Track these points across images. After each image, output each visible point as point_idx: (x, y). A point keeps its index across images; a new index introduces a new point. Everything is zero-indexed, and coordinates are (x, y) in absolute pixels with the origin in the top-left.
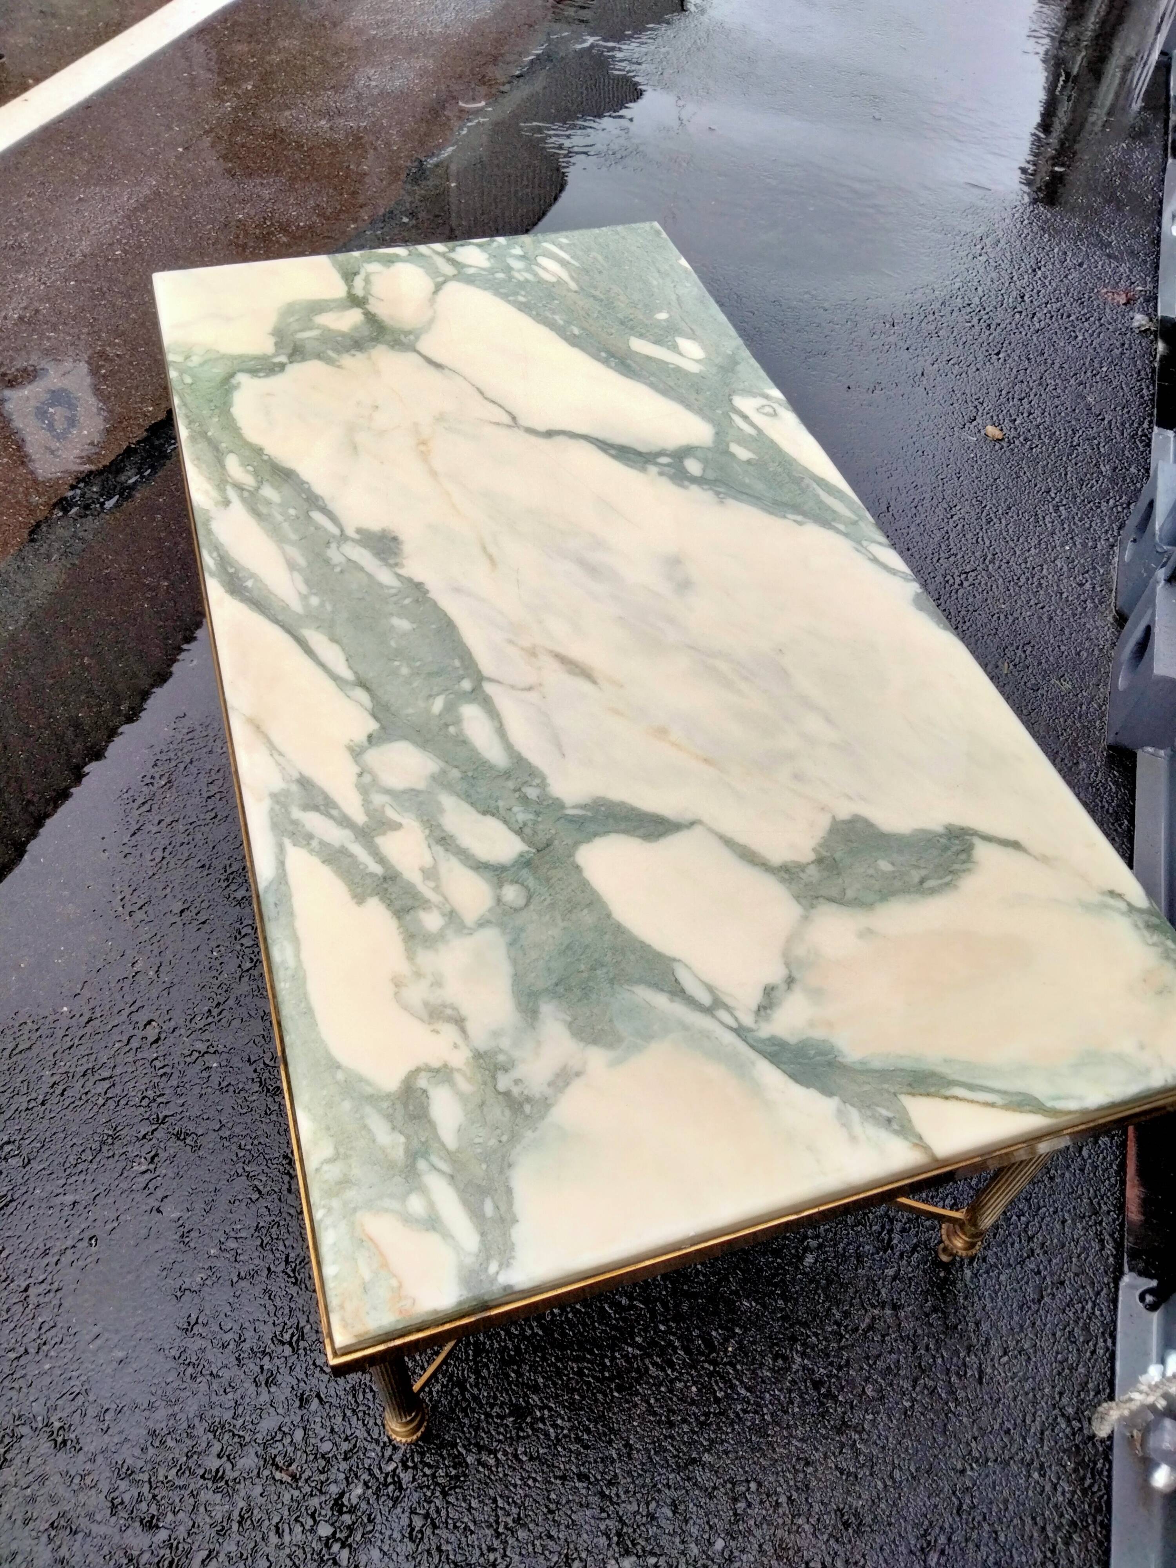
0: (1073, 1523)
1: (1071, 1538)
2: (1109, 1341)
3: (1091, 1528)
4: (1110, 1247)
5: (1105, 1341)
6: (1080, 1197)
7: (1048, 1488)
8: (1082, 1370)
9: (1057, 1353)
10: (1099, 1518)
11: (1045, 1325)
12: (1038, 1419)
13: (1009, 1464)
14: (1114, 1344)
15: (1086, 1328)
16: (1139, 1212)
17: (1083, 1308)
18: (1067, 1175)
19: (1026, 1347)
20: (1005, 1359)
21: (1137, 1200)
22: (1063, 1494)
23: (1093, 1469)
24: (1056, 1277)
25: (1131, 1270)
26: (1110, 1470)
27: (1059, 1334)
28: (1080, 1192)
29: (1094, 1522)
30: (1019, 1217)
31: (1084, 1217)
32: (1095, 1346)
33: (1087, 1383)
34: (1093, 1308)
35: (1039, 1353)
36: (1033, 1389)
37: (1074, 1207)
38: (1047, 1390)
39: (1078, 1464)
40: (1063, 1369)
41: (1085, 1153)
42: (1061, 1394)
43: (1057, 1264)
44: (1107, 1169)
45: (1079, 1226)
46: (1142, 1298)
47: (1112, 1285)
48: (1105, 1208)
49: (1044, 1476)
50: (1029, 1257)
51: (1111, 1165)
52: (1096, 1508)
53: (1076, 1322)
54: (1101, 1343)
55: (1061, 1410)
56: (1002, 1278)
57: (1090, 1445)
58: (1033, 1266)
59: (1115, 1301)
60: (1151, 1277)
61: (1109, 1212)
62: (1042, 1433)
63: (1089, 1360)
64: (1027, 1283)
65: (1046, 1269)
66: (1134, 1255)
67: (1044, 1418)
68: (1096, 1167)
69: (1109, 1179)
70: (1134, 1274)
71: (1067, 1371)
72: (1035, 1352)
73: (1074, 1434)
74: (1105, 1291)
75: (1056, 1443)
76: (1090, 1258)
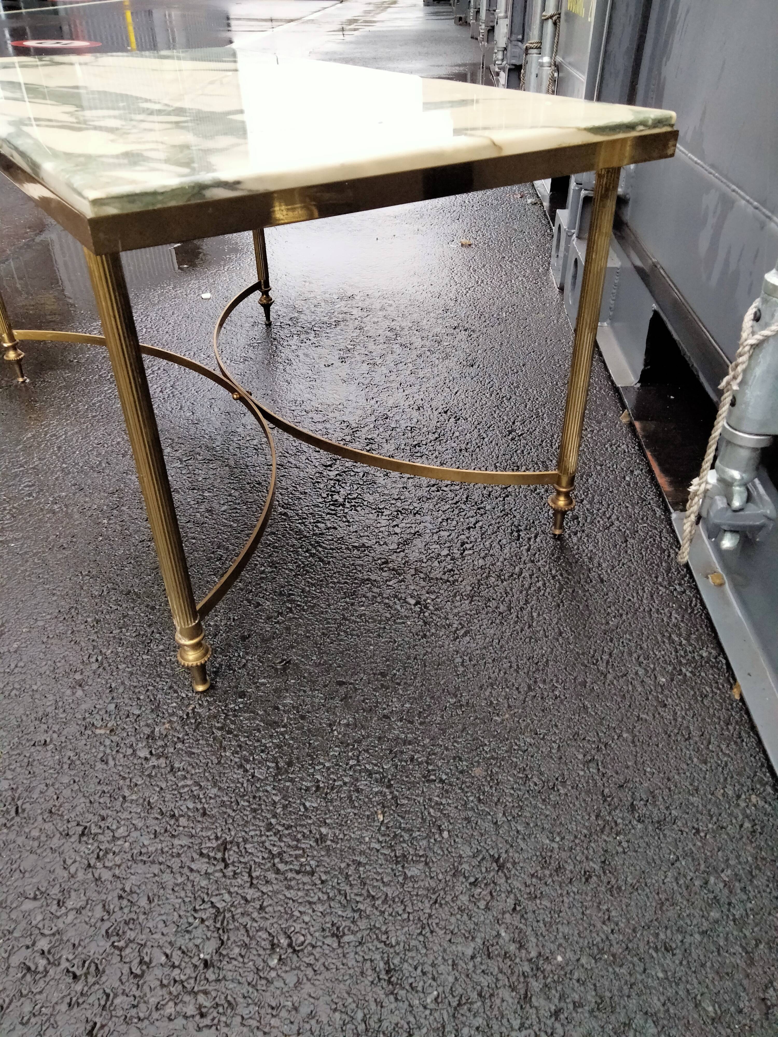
5: (674, 550)
6: (632, 496)
7: (666, 618)
8: (665, 565)
11: (633, 551)
15: (660, 547)
16: (669, 486)
18: (620, 489)
20: (615, 570)
21: (666, 483)
23: (691, 605)
25: (675, 510)
27: (643, 553)
28: (631, 494)
31: (638, 503)
32: (669, 553)
35: (635, 563)
36: (638, 579)
37: (630, 500)
41: (627, 478)
44: (644, 482)
45: (637, 507)
47: (668, 527)
48: (649, 497)
50: (611, 525)
51: (645, 479)
53: (653, 546)
54: (672, 552)
55: (659, 584)
56: (598, 537)
58: (616, 528)
59: (673, 532)
61: (652, 499)
63: (668, 560)
64: (615, 536)
65: (624, 528)
66: (675, 504)
67: (650, 590)
69: (647, 485)
72: (633, 563)
73: (672, 593)
74: (665, 529)
75: (662, 598)
76: (650, 519)
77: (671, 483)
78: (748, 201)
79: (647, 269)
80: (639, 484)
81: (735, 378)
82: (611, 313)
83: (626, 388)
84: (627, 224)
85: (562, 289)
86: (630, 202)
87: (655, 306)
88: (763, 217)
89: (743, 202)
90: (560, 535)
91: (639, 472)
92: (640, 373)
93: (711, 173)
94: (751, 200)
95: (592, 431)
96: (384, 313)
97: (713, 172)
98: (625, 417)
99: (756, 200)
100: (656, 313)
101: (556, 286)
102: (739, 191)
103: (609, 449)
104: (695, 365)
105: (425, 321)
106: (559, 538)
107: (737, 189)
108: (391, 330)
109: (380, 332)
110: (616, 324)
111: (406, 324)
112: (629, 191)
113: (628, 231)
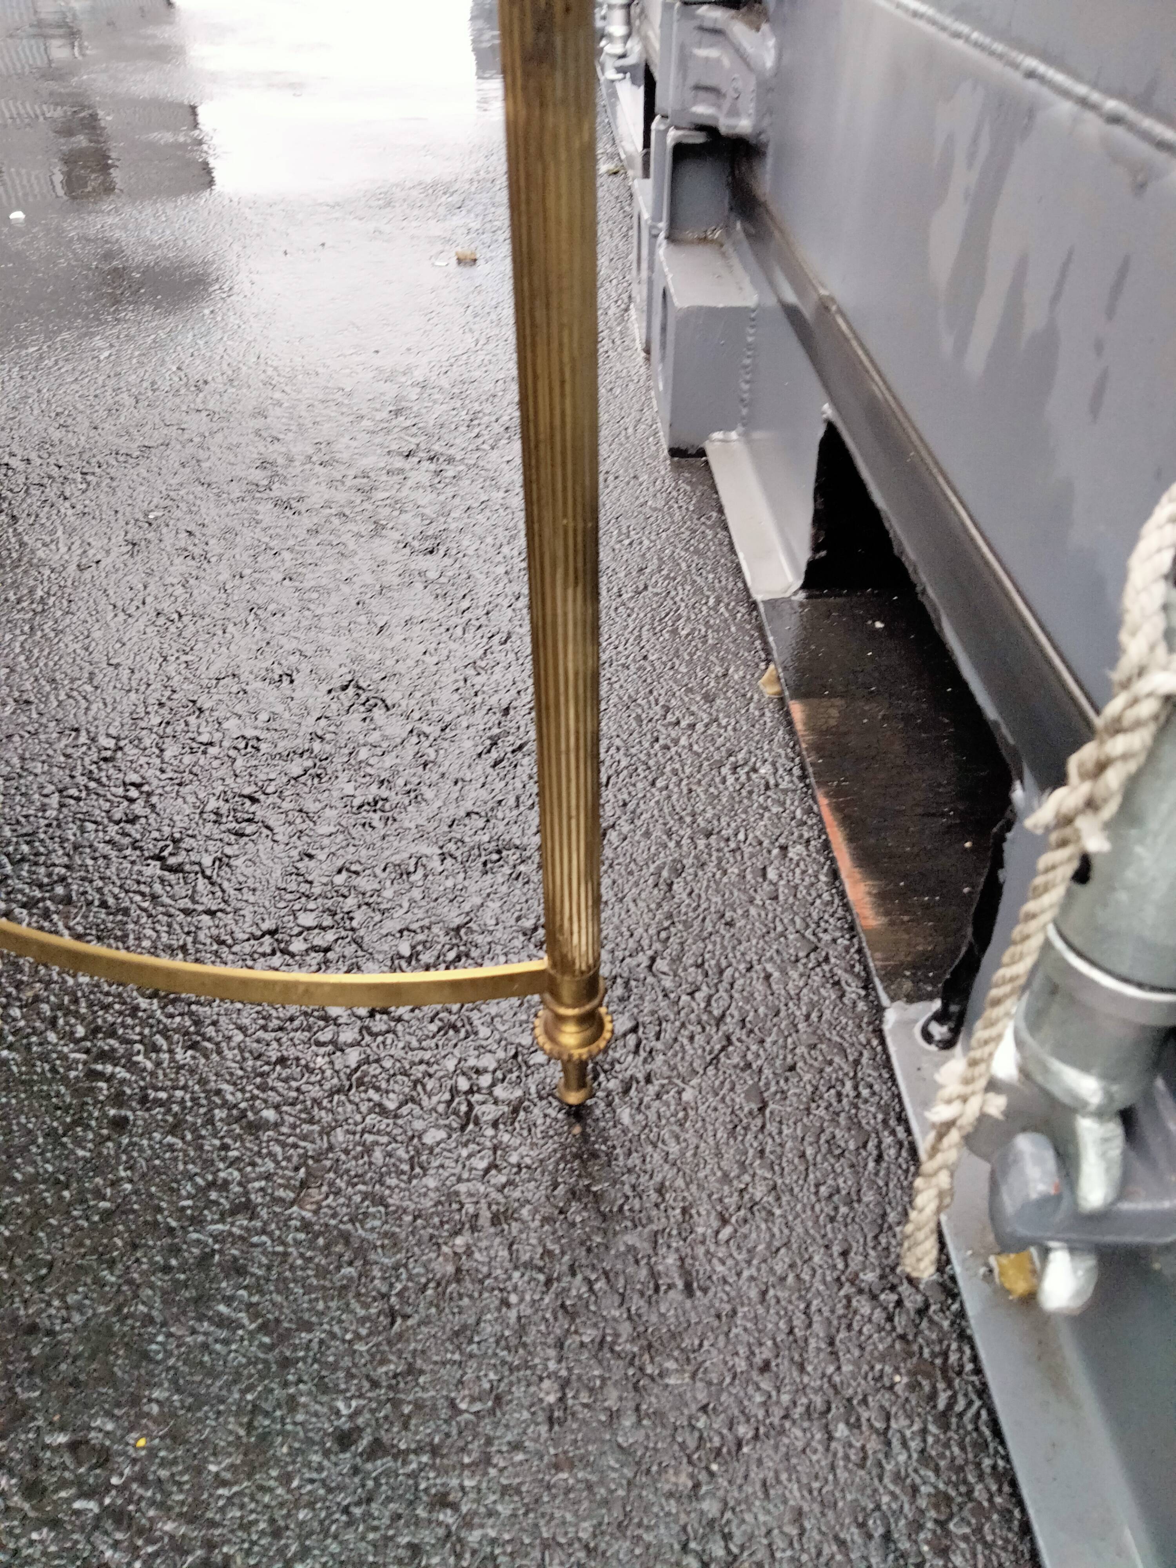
0: (941, 1499)
1: (948, 1533)
2: (900, 1130)
3: (979, 1492)
4: (853, 990)
5: (893, 1133)
6: (783, 935)
7: (874, 1444)
8: (869, 1197)
9: (817, 1186)
10: (987, 1462)
11: (781, 1145)
12: (816, 1318)
13: (782, 1432)
14: (908, 1131)
15: (855, 1124)
16: (877, 914)
17: (839, 1095)
18: (753, 911)
19: (758, 1196)
20: (727, 1232)
21: (868, 899)
22: (904, 1444)
23: (944, 1369)
24: (778, 1063)
25: (893, 999)
26: (975, 1359)
27: (810, 1151)
28: (780, 928)
29: (981, 1477)
30: (691, 994)
31: (797, 961)
32: (879, 1146)
33: (884, 1215)
34: (856, 1088)
35: (785, 1199)
36: (792, 1266)
37: (778, 951)
38: (817, 1259)
39: (912, 1373)
40: (836, 1209)
41: (772, 874)
42: (845, 1254)
43: (775, 1043)
44: (812, 885)
45: (794, 974)
46: (927, 1036)
47: (875, 1042)
48: (826, 937)
49: (858, 1425)
50: (723, 1049)
51: (816, 877)
52: (975, 1444)
53: (835, 1121)
54: (888, 1140)
55: (852, 1283)
56: (687, 1096)
57: (924, 1324)
58: (736, 1059)
59: (888, 1064)
60: (930, 997)
61: (834, 941)
62: (832, 1343)
63: (877, 1174)
64: (732, 1089)
65: (758, 1056)
66: (890, 976)
67: (826, 1313)
68: (796, 887)
69: (820, 896)
70: (900, 1004)
71: (843, 1210)
72: (778, 1199)
73: (890, 1319)
74: (866, 1054)
75: (862, 1348)
76: (827, 1014)
77: (883, 899)
78: (1084, 102)
79: (808, 312)
80: (802, 892)
81: (1091, 805)
82: (745, 411)
83: (772, 604)
84: (764, 205)
85: (648, 351)
86: (770, 151)
87: (828, 410)
88: (1145, 150)
89: (1066, 107)
90: (581, 1106)
91: (800, 848)
92: (803, 567)
93: (957, 35)
94: (1095, 97)
95: (692, 726)
96: (259, 423)
97: (964, 29)
98: (770, 682)
99: (1110, 93)
100: (831, 430)
101: (639, 345)
102: (1051, 73)
103: (731, 780)
104: (930, 591)
105: (345, 440)
106: (578, 1113)
107: (1042, 68)
108: (264, 465)
109: (239, 471)
110: (757, 435)
111: (300, 448)
112: (766, 122)
113: (769, 222)
